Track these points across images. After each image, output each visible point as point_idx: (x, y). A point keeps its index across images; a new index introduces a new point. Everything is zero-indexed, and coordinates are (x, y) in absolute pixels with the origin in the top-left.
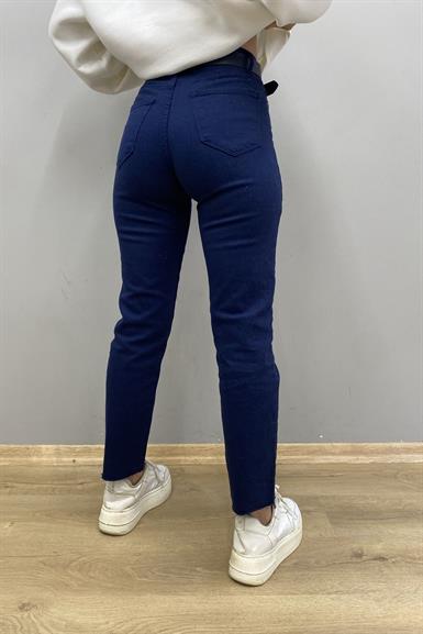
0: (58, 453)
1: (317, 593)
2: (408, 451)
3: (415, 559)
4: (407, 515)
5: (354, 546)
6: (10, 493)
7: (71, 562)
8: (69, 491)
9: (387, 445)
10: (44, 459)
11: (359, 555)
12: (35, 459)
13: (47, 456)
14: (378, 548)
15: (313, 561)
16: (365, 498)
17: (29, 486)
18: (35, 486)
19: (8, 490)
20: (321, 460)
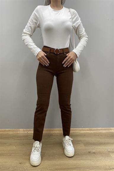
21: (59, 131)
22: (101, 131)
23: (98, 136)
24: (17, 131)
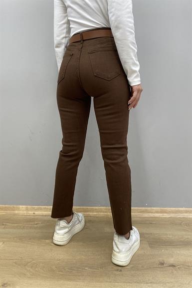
0: (27, 209)
1: (141, 283)
2: (186, 212)
3: (189, 266)
4: (186, 244)
5: (161, 259)
6: (4, 228)
7: (28, 263)
8: (31, 228)
9: (177, 209)
10: (21, 212)
11: (162, 264)
12: (16, 212)
13: (23, 211)
14: (171, 260)
15: (140, 266)
16: (166, 234)
17: (13, 225)
18: (16, 225)
19: (4, 226)
20: (146, 215)
21: (97, 212)
22: (184, 214)
23: (180, 224)
24: (14, 210)
